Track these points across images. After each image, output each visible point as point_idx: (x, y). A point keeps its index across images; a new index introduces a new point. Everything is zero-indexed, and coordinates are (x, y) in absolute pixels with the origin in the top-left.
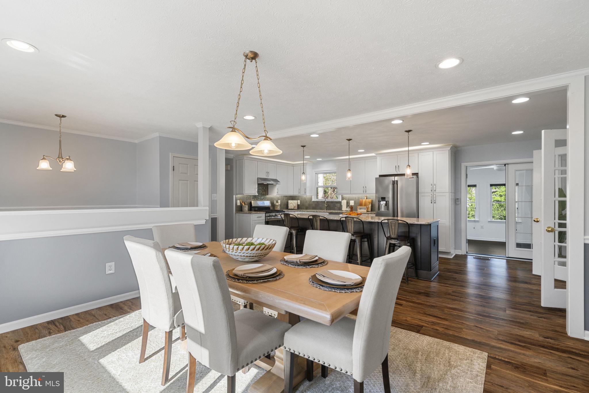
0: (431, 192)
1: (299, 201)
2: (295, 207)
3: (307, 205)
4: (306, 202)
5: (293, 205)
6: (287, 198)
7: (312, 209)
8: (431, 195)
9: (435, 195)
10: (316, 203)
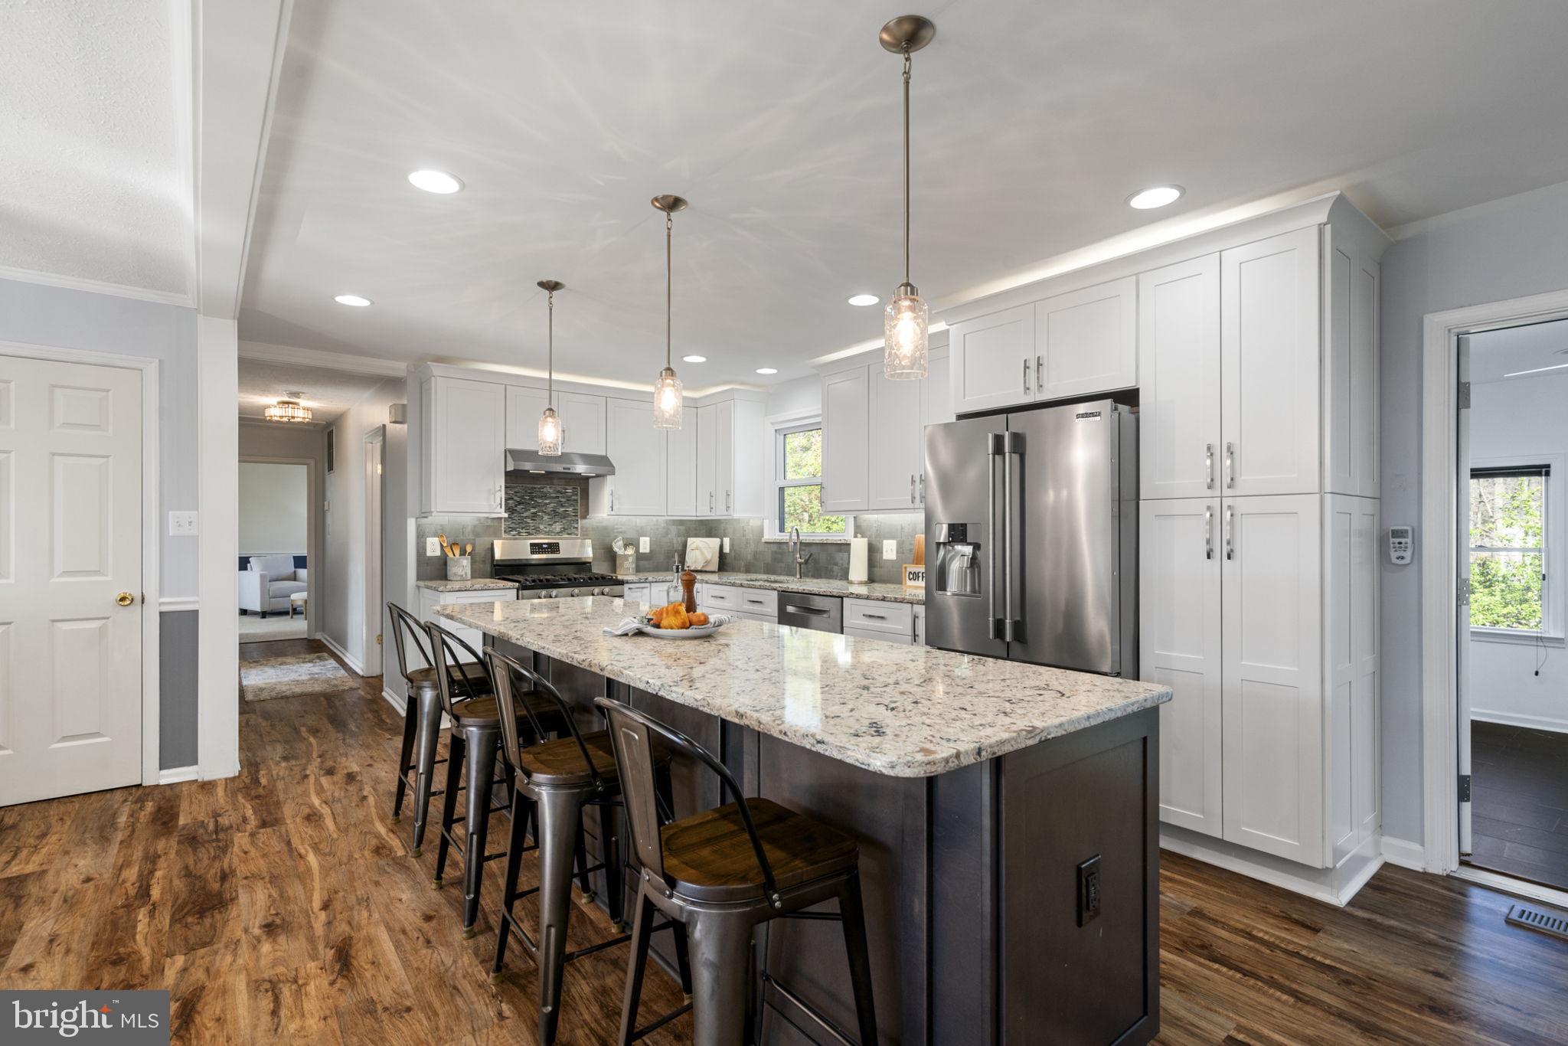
0: (1209, 493)
1: (727, 541)
2: (707, 563)
3: (748, 554)
4: (748, 542)
5: (702, 553)
6: (682, 528)
7: (764, 573)
8: (1209, 508)
9: (1229, 507)
10: (774, 548)
